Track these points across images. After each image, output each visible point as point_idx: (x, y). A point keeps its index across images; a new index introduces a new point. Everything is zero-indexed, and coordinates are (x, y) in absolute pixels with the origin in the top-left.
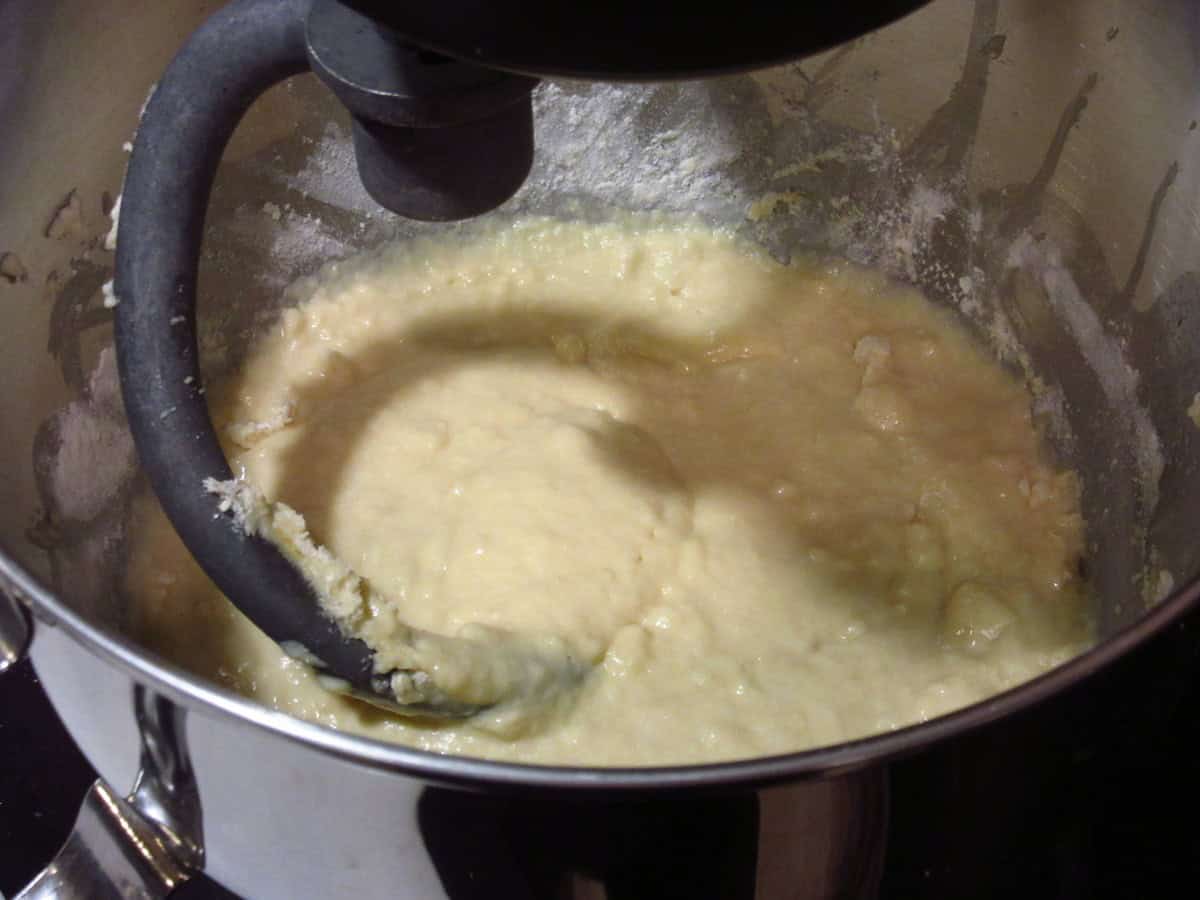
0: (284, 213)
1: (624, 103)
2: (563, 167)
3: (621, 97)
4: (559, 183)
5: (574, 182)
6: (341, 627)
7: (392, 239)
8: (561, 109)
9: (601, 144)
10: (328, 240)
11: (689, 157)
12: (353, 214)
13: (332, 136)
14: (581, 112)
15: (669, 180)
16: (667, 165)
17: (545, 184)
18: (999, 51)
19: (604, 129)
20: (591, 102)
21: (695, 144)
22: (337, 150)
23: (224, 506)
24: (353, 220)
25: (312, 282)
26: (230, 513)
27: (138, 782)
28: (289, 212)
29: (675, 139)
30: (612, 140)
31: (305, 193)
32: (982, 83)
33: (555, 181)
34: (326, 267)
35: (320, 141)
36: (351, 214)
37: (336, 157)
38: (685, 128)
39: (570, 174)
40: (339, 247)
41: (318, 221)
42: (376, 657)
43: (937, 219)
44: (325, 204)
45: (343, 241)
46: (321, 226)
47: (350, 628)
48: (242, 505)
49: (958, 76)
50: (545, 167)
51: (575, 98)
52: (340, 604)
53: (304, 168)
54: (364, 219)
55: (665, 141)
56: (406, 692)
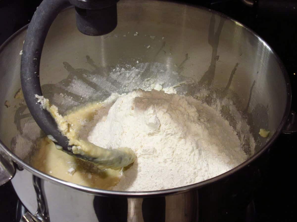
0: (65, 96)
1: (138, 72)
2: (125, 86)
3: (138, 71)
4: (124, 90)
5: (128, 89)
6: (62, 133)
7: (88, 102)
8: (125, 73)
9: (134, 81)
10: (74, 102)
11: (153, 84)
12: (80, 96)
13: (75, 79)
14: (129, 74)
15: (148, 89)
16: (148, 86)
17: (121, 90)
18: (218, 59)
19: (134, 78)
20: (131, 72)
21: (154, 81)
22: (76, 82)
23: (39, 101)
24: (79, 97)
25: (70, 111)
26: (40, 103)
28: (65, 95)
29: (150, 80)
30: (136, 80)
31: (69, 91)
32: (215, 66)
33: (124, 89)
34: (74, 108)
35: (73, 80)
36: (79, 96)
37: (76, 83)
38: (152, 78)
39: (127, 88)
40: (76, 103)
41: (72, 98)
42: (69, 141)
43: (206, 96)
44: (74, 94)
45: (77, 102)
46: (72, 99)
47: (64, 134)
48: (43, 102)
49: (210, 65)
50: (121, 86)
51: (128, 71)
52: (62, 127)
53: (69, 86)
54: (82, 97)
55: (148, 80)
56: (75, 151)
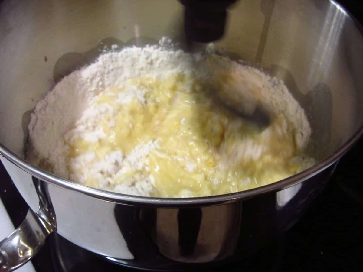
27: (39, 209)
